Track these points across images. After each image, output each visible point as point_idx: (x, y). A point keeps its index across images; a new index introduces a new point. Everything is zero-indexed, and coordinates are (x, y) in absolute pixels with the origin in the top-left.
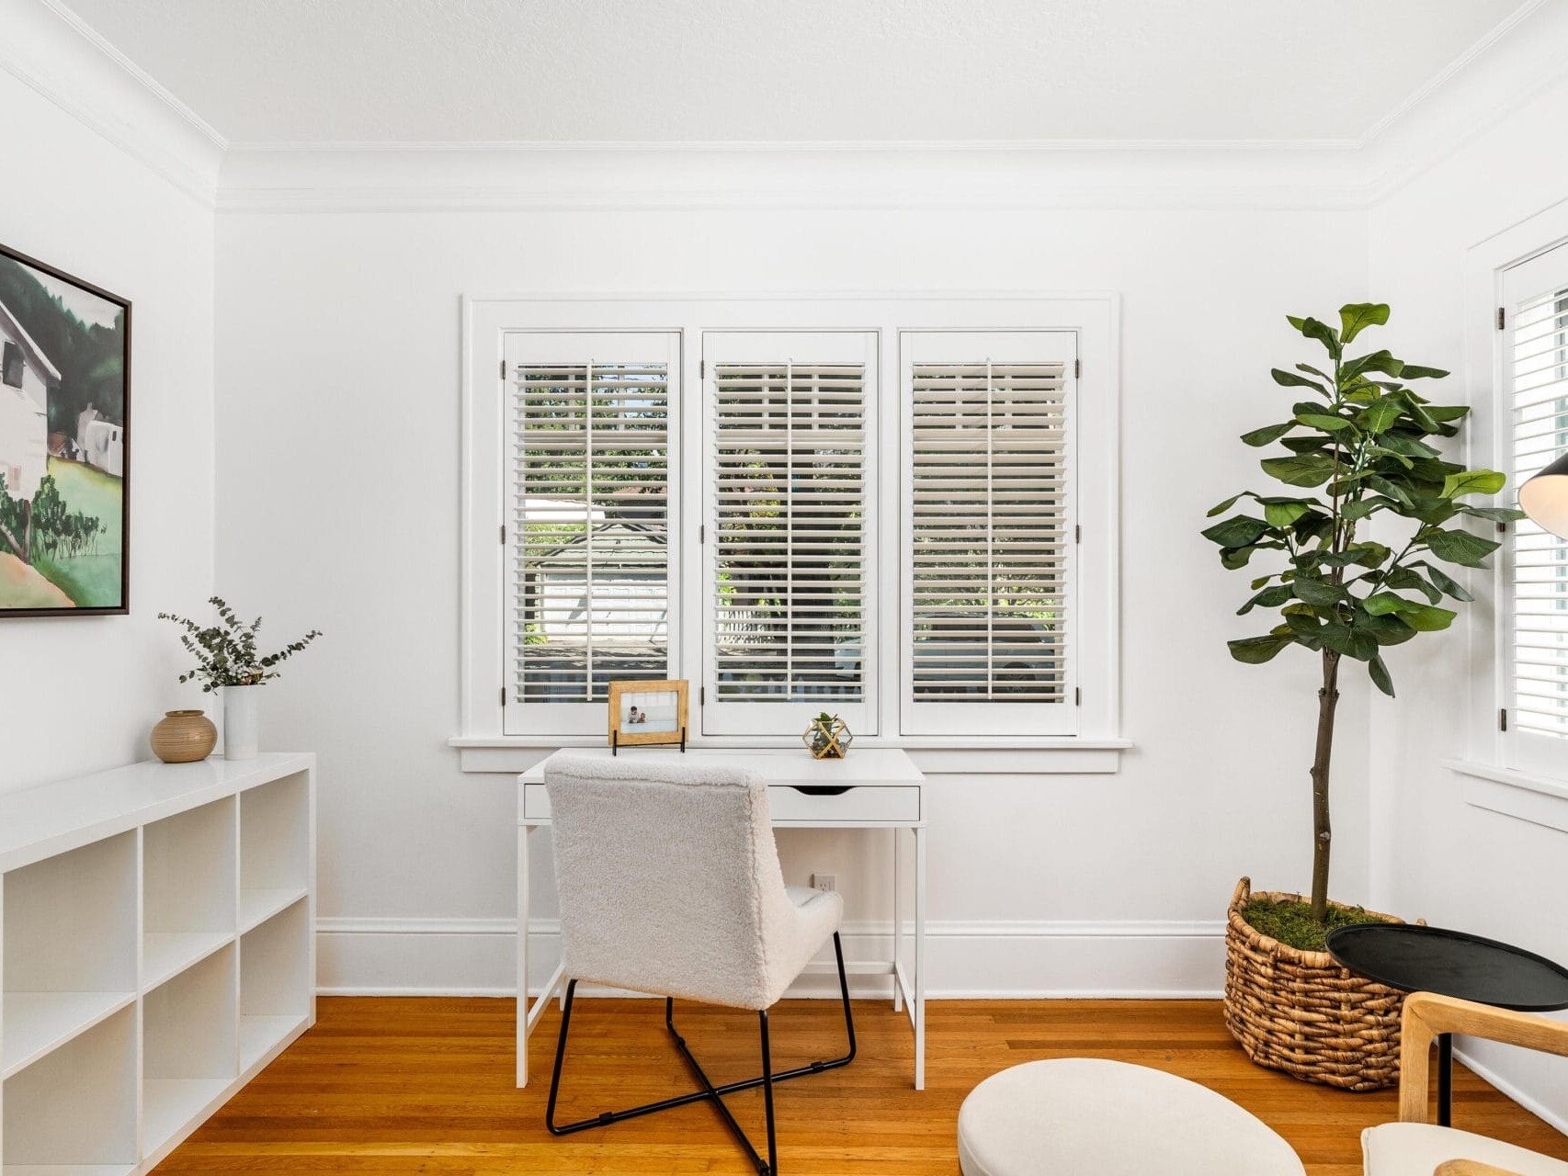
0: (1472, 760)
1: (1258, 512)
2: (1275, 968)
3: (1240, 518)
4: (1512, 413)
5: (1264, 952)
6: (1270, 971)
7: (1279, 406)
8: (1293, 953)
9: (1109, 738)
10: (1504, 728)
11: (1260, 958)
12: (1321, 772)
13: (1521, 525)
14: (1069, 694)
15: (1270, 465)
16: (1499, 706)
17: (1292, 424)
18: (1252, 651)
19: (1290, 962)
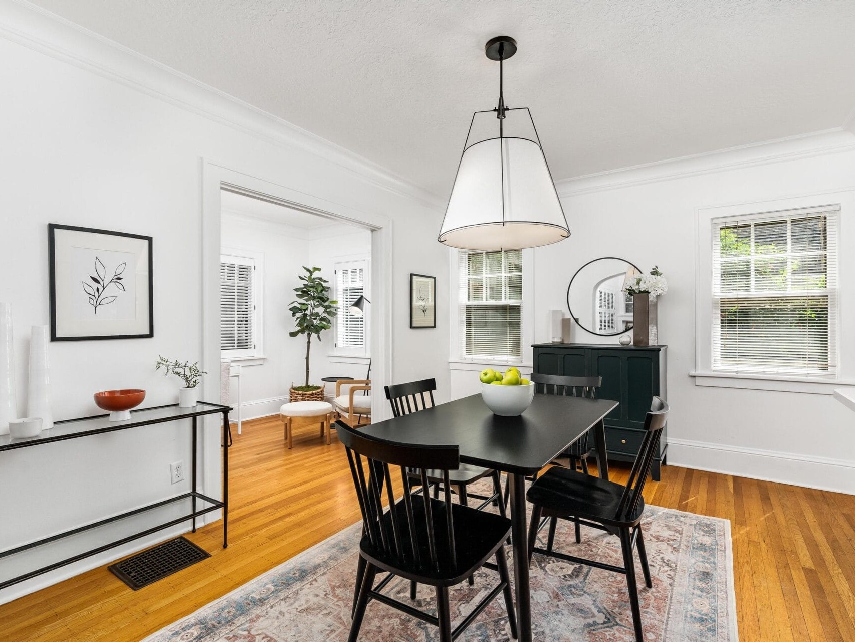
0: (331, 353)
1: (298, 306)
2: (302, 397)
3: (295, 307)
4: (337, 290)
5: (300, 394)
6: (301, 398)
7: (301, 284)
8: (306, 393)
9: (261, 356)
10: (336, 346)
11: (299, 396)
12: (307, 358)
13: (338, 310)
14: (253, 346)
15: (298, 296)
16: (335, 343)
17: (304, 288)
18: (293, 334)
19: (305, 394)
